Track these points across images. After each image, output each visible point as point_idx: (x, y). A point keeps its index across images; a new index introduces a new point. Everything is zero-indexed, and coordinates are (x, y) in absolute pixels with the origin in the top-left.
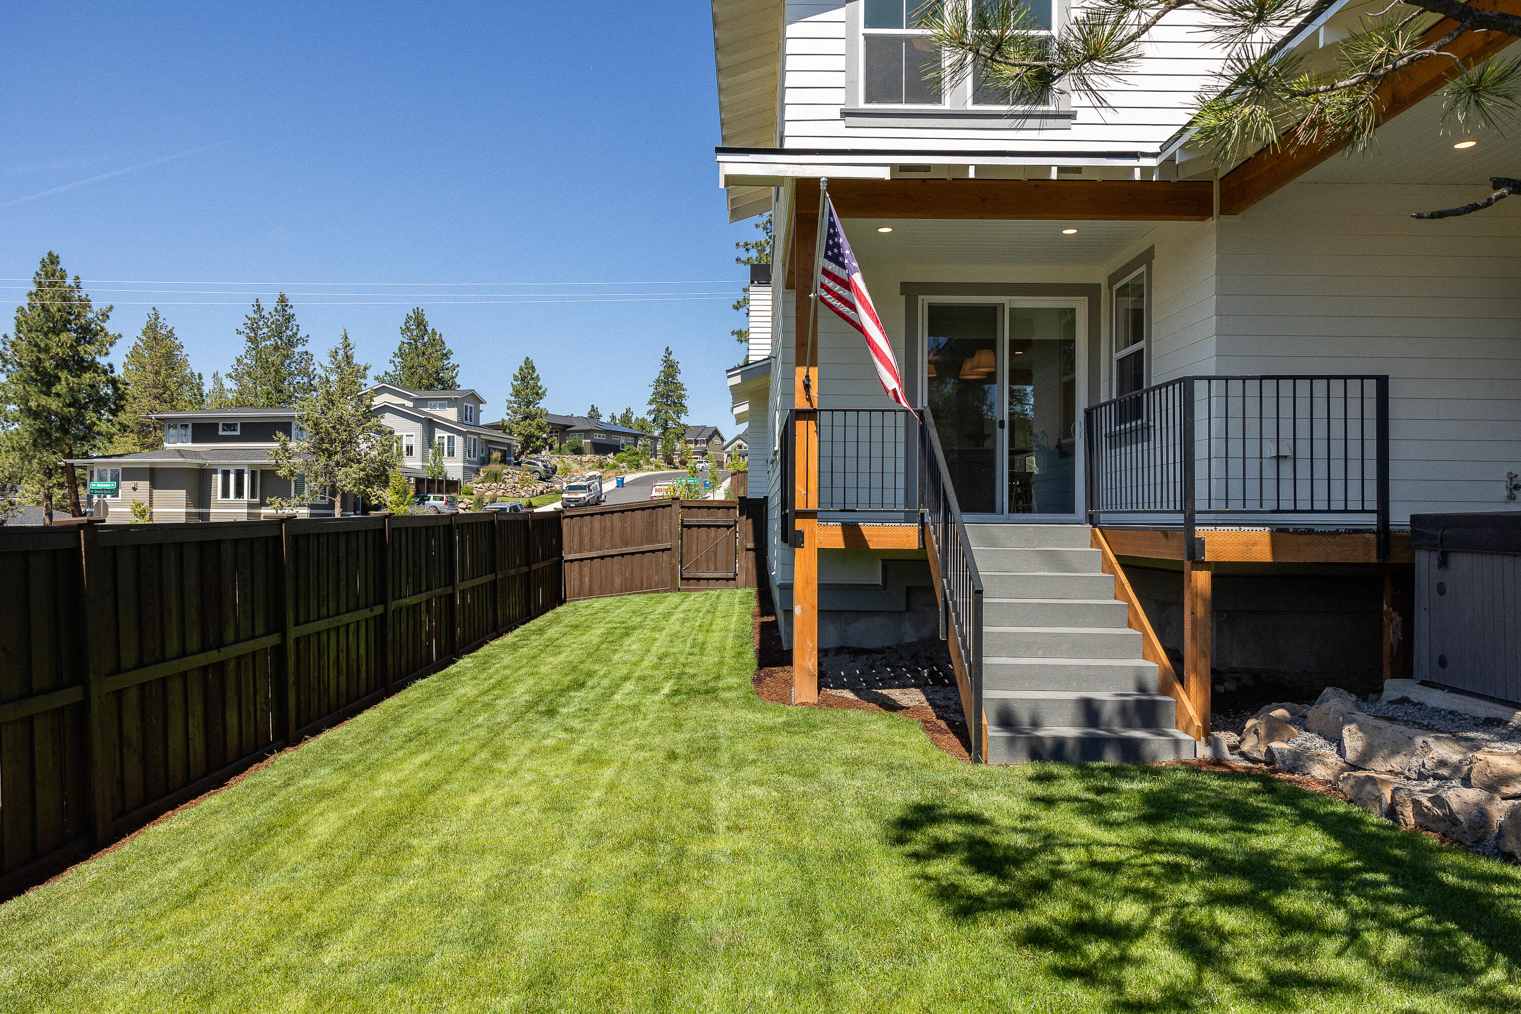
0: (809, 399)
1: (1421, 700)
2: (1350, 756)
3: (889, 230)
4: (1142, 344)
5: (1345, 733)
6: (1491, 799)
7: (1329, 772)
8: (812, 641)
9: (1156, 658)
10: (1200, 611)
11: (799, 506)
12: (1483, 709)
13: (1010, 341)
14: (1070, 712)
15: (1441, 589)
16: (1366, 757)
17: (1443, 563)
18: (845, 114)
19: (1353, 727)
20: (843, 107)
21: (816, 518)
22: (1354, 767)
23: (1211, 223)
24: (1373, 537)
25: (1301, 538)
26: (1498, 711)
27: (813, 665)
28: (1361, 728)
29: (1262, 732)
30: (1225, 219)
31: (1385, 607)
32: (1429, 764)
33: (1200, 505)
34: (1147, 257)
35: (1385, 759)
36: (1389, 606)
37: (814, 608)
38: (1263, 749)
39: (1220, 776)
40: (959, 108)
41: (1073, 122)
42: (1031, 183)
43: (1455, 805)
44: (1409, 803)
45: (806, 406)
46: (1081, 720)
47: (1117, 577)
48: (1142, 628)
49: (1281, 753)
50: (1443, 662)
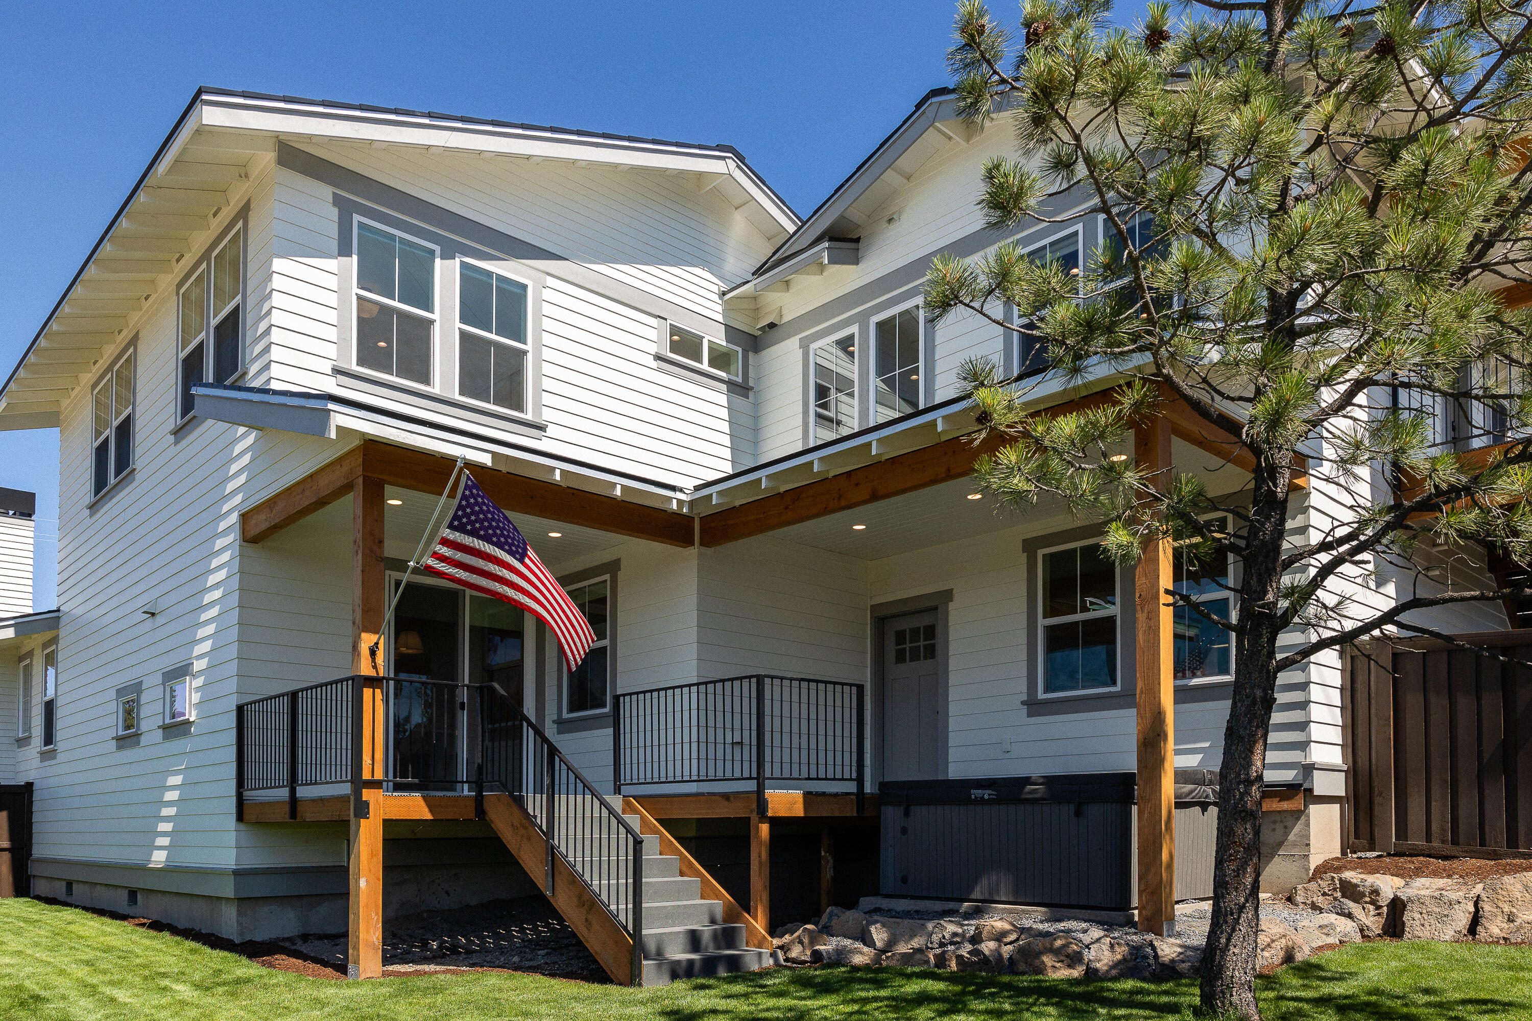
0: (375, 667)
1: (891, 907)
2: (879, 944)
3: (399, 503)
4: (606, 642)
5: (873, 929)
6: (1000, 946)
7: (866, 958)
8: (377, 914)
9: (718, 896)
10: (764, 855)
11: (366, 776)
12: (938, 906)
13: (471, 626)
14: (682, 941)
15: (904, 831)
16: (890, 944)
17: (907, 814)
18: (337, 371)
19: (878, 925)
20: (335, 363)
21: (381, 788)
22: (884, 951)
23: (693, 551)
24: (854, 797)
25: (819, 799)
26: (951, 905)
27: (378, 938)
28: (884, 925)
29: (806, 941)
30: (703, 549)
31: (823, 854)
32: (947, 936)
33: (768, 774)
34: (613, 567)
35: (907, 942)
36: (826, 853)
37: (379, 880)
38: (808, 953)
39: (824, 967)
40: (447, 395)
41: (544, 434)
42: (570, 490)
43: (987, 952)
44: (954, 958)
45: (373, 673)
46: (688, 947)
47: (662, 835)
48: (699, 874)
49: (828, 952)
50: (904, 880)
